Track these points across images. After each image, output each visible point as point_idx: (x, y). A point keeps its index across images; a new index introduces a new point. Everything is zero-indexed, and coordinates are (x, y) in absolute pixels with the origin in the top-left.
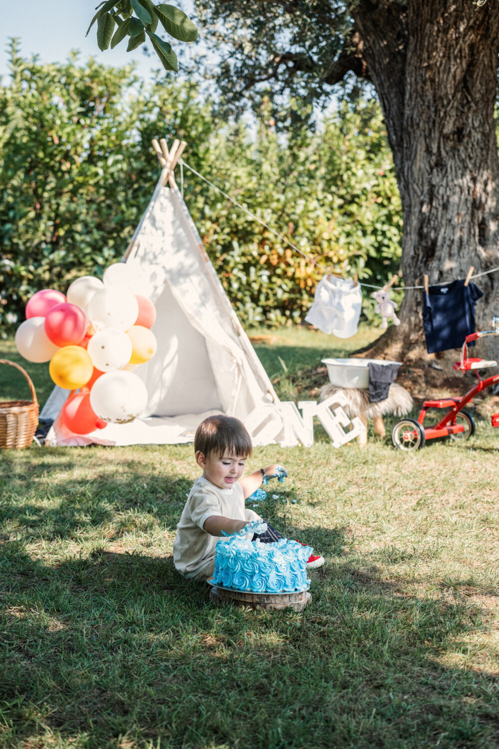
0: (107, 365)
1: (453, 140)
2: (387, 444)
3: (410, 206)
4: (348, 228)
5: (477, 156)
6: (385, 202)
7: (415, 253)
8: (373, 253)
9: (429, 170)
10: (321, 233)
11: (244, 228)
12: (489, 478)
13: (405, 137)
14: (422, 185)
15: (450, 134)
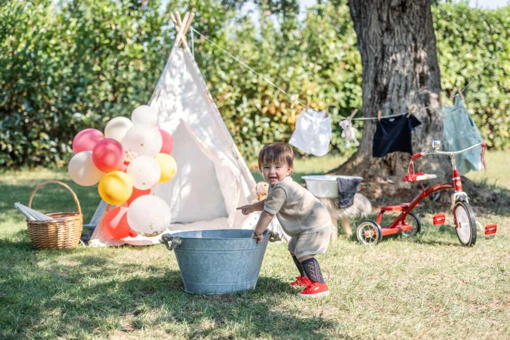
0: (144, 184)
1: (399, 10)
2: (353, 240)
3: (367, 61)
4: (325, 86)
5: (417, 22)
6: (352, 68)
7: (372, 96)
8: (344, 105)
9: (381, 34)
10: (306, 91)
11: (251, 88)
12: (433, 265)
13: (363, 10)
14: (376, 45)
15: (396, 6)
